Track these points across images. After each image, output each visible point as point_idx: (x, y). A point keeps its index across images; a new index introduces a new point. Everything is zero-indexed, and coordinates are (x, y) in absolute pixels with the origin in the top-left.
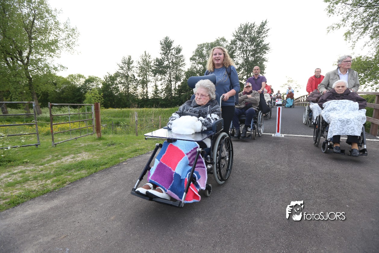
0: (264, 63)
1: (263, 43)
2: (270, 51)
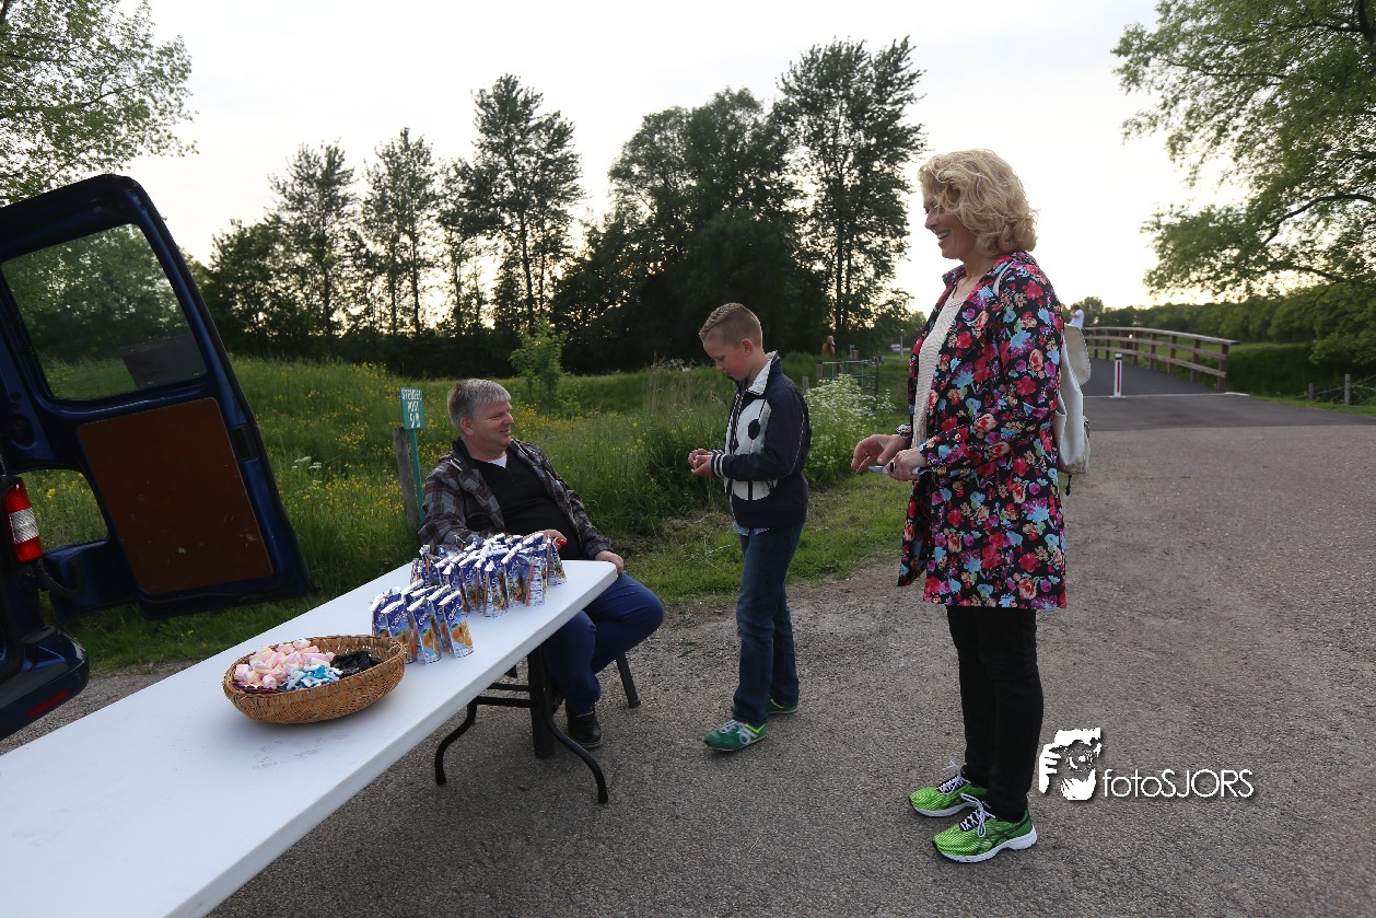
1: (896, 122)
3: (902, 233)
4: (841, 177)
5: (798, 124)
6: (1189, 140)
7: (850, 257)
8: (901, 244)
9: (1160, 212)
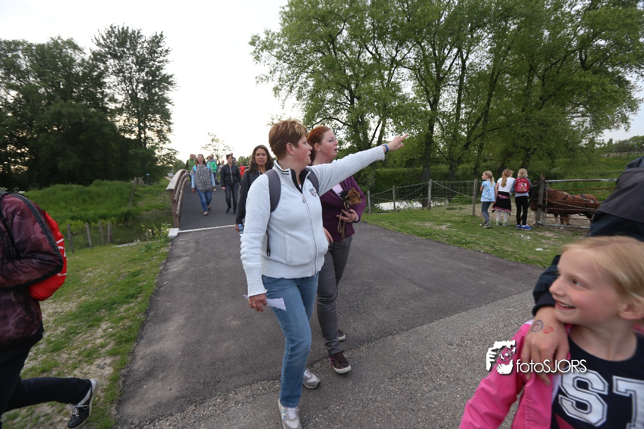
0: (168, 106)
1: (161, 71)
2: (176, 88)
3: (170, 123)
4: (136, 94)
5: (108, 63)
6: (281, 90)
7: (145, 133)
8: (170, 129)
9: (273, 117)
